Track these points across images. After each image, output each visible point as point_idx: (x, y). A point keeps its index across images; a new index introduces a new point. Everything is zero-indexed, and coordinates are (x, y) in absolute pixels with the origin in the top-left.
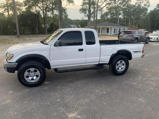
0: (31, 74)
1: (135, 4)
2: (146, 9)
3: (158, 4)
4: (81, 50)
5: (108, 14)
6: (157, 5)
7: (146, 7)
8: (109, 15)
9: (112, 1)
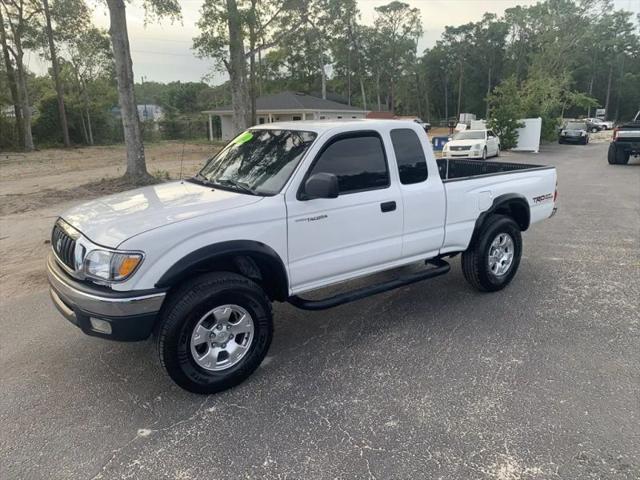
0: (216, 332)
1: (375, 27)
2: (412, 46)
3: (446, 27)
4: (388, 207)
5: (282, 60)
6: (444, 30)
7: (409, 36)
8: (283, 64)
9: (294, 13)
